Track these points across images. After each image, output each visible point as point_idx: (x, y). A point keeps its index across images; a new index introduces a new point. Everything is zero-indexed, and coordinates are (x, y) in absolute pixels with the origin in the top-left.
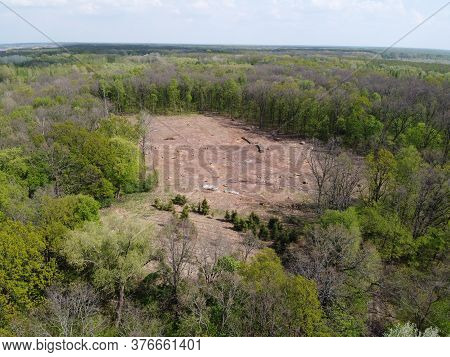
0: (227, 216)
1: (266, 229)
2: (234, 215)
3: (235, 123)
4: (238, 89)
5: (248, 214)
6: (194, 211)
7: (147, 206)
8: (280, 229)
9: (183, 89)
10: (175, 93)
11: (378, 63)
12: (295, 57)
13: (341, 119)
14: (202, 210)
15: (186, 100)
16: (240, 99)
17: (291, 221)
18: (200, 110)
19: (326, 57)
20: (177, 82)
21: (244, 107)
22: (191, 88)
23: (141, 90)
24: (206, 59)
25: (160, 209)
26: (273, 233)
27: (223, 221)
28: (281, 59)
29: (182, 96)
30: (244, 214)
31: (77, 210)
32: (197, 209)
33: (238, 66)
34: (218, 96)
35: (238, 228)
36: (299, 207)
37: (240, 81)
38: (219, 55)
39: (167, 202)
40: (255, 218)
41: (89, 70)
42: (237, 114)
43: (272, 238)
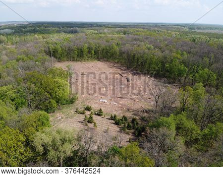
0: (111, 117)
1: (131, 124)
2: (115, 116)
3: (116, 65)
4: (117, 49)
5: (122, 115)
6: (95, 114)
7: (73, 111)
8: (137, 124)
9: (90, 49)
10: (86, 50)
11: (186, 33)
12: (145, 30)
13: (167, 65)
14: (99, 113)
15: (92, 54)
16: (118, 53)
17: (143, 119)
18: (98, 59)
19: (160, 30)
20: (87, 45)
21: (120, 58)
22: (94, 48)
23: (69, 50)
24: (101, 31)
25: (79, 113)
26: (134, 126)
27: (109, 119)
28: (139, 31)
29: (89, 52)
30: (120, 115)
31: (39, 120)
32: (97, 113)
33: (117, 36)
34: (107, 52)
35: (117, 123)
36: (146, 112)
37: (118, 44)
38: (108, 29)
39: (82, 109)
40: (125, 118)
41: (44, 38)
42: (116, 61)
43: (133, 128)
